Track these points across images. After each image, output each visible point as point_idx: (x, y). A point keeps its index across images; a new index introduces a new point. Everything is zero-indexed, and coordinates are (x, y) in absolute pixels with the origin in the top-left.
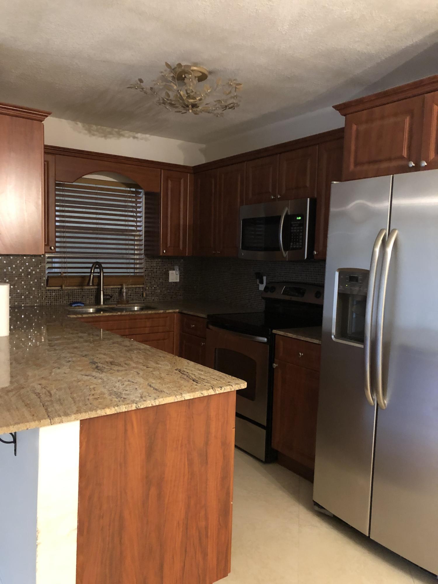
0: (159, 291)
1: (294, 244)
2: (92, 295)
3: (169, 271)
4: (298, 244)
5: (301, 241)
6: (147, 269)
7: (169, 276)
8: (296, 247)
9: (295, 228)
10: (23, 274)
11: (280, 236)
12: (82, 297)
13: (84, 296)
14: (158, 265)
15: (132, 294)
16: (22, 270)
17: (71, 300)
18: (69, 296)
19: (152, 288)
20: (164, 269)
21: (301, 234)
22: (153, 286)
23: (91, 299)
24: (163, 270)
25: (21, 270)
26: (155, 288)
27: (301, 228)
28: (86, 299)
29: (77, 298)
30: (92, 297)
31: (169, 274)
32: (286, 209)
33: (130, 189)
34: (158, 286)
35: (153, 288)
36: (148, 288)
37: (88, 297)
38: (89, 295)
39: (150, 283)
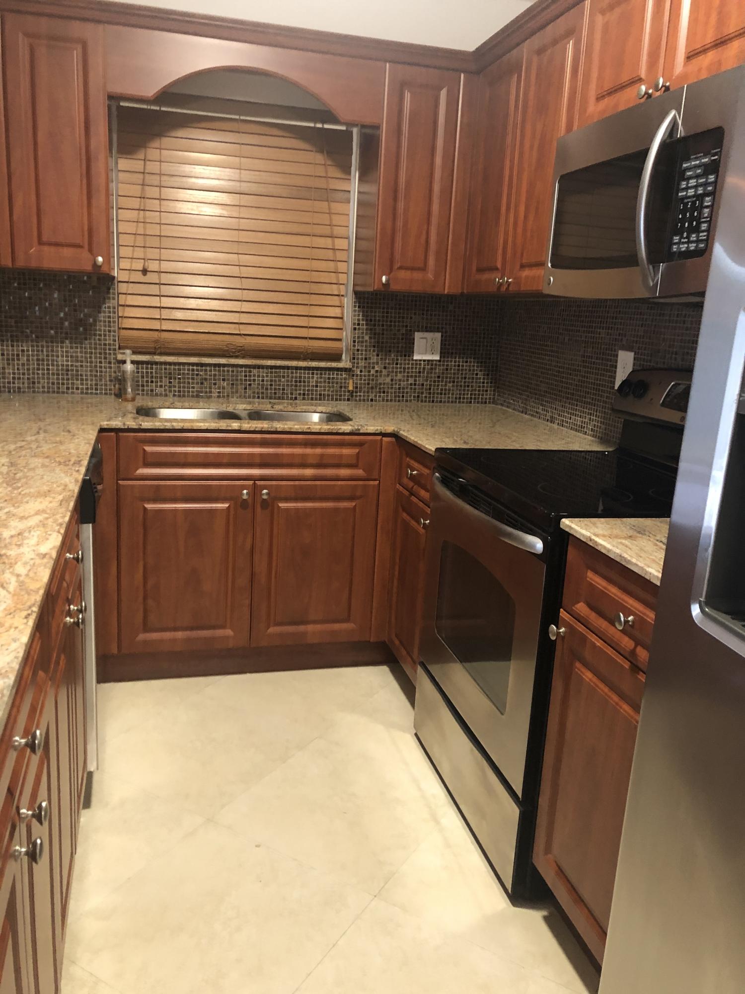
0: (388, 380)
1: (682, 240)
2: (224, 380)
3: (414, 332)
4: (693, 237)
5: (704, 226)
6: (359, 324)
7: (414, 344)
8: (688, 248)
9: (693, 182)
10: (67, 324)
11: (640, 214)
12: (202, 383)
13: (206, 379)
14: (387, 317)
15: (321, 382)
16: (65, 314)
17: (175, 387)
18: (170, 378)
19: (369, 372)
20: (403, 326)
21: (708, 201)
22: (373, 368)
23: (224, 388)
24: (399, 330)
25: (62, 315)
26: (377, 371)
27: (712, 178)
28: (210, 388)
29: (189, 383)
30: (225, 384)
31: (414, 339)
32: (673, 113)
33: (323, 126)
34: (385, 368)
35: (373, 372)
36: (361, 371)
37: (215, 384)
38: (219, 380)
39: (366, 359)
